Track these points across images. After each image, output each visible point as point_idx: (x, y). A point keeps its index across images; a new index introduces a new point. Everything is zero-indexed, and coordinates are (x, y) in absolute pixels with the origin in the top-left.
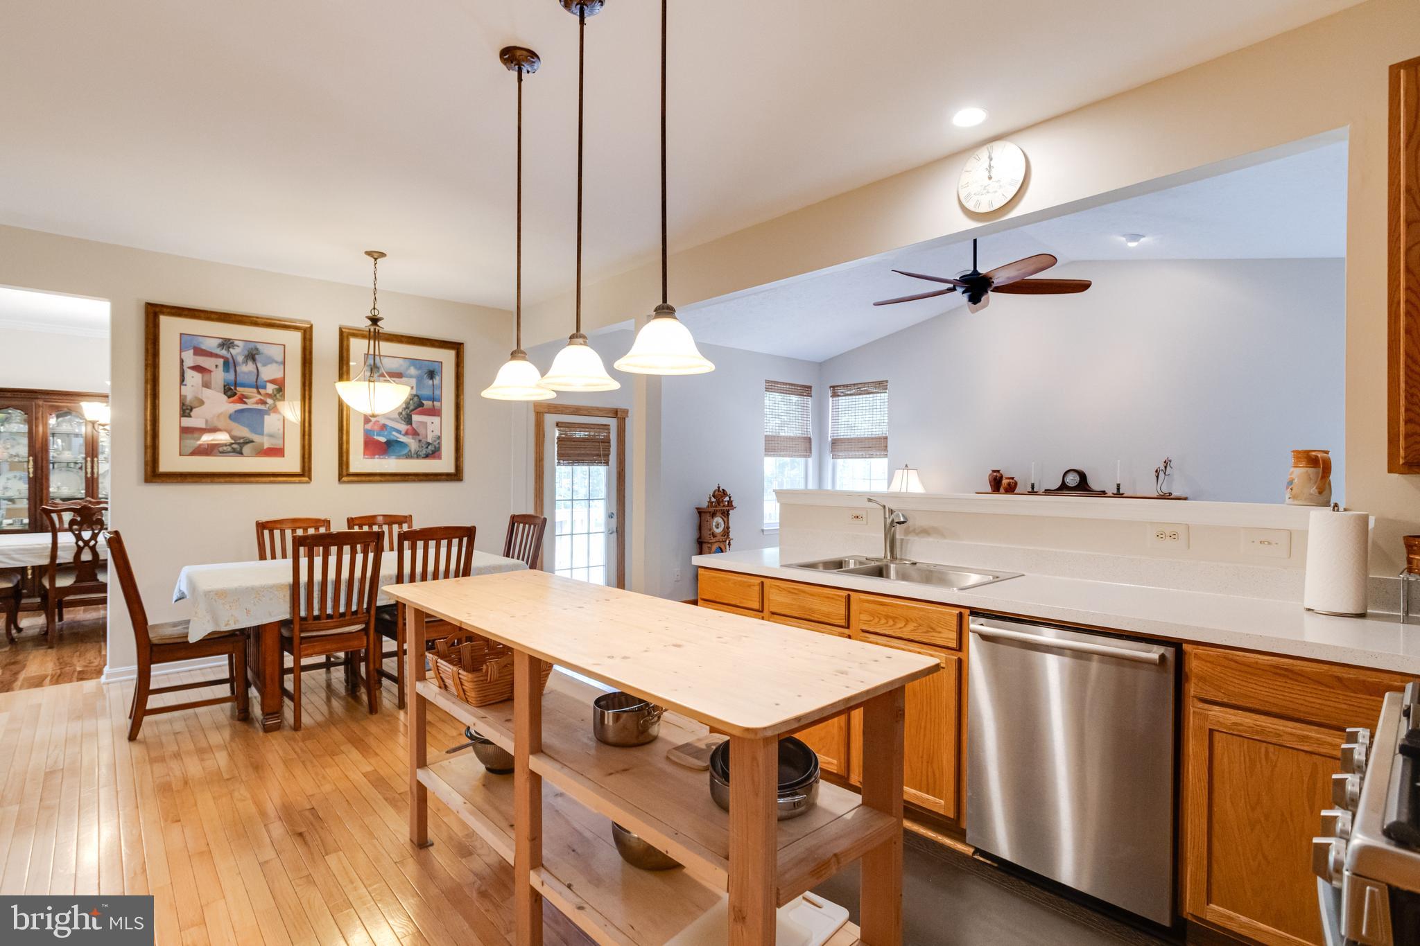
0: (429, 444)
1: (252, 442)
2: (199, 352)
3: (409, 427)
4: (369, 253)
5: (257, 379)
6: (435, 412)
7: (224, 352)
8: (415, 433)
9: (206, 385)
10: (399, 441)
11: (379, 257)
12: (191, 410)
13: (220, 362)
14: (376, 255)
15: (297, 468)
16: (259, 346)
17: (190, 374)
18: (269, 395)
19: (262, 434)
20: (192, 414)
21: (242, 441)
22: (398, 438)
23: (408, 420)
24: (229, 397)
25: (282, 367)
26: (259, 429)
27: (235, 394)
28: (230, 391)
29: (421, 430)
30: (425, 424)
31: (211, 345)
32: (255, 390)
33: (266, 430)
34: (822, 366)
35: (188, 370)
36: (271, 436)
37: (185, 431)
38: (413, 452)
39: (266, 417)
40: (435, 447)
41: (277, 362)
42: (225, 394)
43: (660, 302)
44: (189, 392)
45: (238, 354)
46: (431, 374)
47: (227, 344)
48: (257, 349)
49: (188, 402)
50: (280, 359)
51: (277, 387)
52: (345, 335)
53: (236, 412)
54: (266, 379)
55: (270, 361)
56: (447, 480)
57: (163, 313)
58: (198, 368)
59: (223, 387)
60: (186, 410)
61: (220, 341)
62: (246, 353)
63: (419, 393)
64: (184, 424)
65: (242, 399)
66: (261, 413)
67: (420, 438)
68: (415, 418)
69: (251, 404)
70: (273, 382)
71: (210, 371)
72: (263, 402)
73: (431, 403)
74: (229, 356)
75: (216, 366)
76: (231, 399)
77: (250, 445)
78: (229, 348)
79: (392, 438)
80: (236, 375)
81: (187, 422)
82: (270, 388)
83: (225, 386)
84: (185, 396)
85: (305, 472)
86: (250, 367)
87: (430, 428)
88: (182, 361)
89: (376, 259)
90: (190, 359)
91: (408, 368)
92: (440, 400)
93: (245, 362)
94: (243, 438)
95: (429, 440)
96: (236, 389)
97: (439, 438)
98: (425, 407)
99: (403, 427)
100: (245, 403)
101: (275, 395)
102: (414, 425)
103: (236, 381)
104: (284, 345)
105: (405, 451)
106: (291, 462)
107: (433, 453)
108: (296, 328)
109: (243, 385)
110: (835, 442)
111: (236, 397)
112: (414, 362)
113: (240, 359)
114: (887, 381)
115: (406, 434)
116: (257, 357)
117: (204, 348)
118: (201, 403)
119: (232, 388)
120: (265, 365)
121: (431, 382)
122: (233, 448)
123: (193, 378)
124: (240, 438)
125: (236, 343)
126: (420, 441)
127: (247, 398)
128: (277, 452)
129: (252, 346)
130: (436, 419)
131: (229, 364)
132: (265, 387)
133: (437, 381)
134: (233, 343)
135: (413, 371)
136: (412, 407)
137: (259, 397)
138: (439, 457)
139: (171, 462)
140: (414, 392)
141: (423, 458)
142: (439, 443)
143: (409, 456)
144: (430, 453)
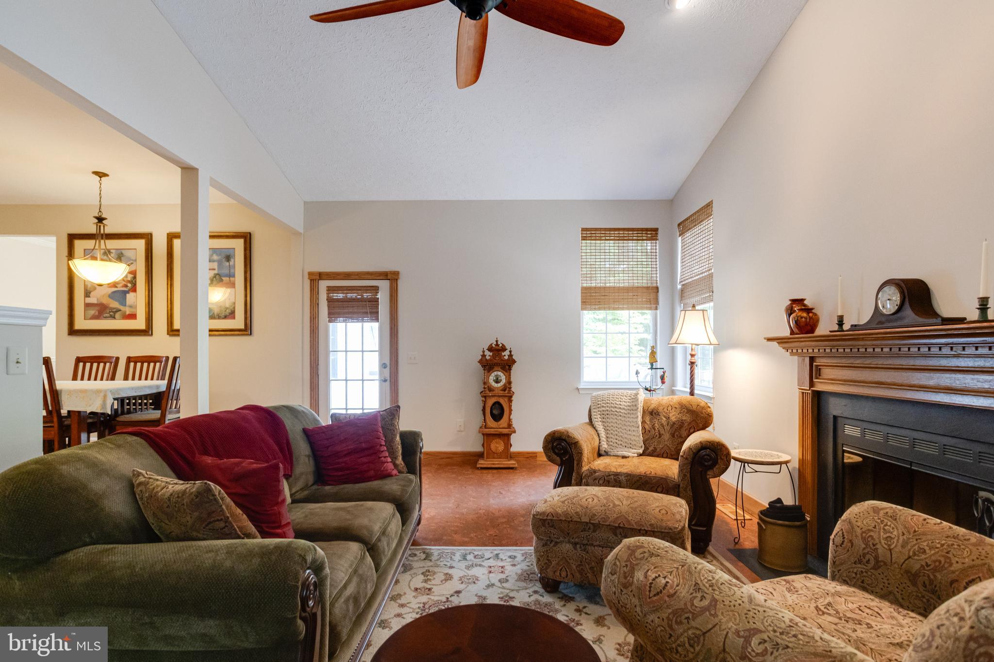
0: (228, 309)
1: (120, 310)
6: (231, 285)
7: (106, 257)
12: (90, 293)
15: (144, 327)
16: (124, 252)
18: (128, 281)
19: (125, 305)
20: (91, 296)
21: (115, 310)
25: (135, 263)
26: (123, 302)
33: (127, 303)
34: (672, 203)
36: (131, 307)
37: (88, 306)
38: (216, 314)
39: (127, 295)
40: (231, 311)
41: (133, 260)
46: (228, 258)
48: (122, 253)
49: (88, 289)
50: (134, 258)
51: (133, 276)
52: (170, 238)
53: (112, 292)
55: (129, 260)
56: (238, 335)
57: (76, 239)
60: (87, 294)
61: (104, 251)
62: (117, 256)
63: (220, 272)
64: (87, 302)
65: (115, 285)
66: (124, 293)
69: (119, 288)
70: (131, 273)
72: (125, 286)
73: (228, 278)
74: (108, 259)
77: (119, 312)
78: (108, 254)
81: (88, 300)
82: (129, 276)
84: (87, 286)
85: (147, 331)
87: (227, 296)
91: (212, 256)
92: (234, 276)
94: (116, 308)
95: (227, 305)
97: (233, 305)
98: (224, 282)
100: (116, 287)
101: (132, 281)
104: (136, 249)
105: (211, 315)
106: (140, 323)
107: (230, 316)
108: (143, 237)
111: (111, 284)
116: (122, 258)
118: (95, 288)
121: (228, 264)
122: (110, 315)
124: (114, 308)
125: (111, 251)
126: (221, 306)
127: (117, 284)
128: (133, 316)
129: (119, 252)
130: (232, 291)
132: (126, 277)
133: (232, 263)
135: (216, 257)
137: (123, 283)
138: (234, 318)
139: (81, 323)
140: (216, 272)
141: (223, 318)
142: (234, 308)
143: (213, 317)
144: (228, 314)
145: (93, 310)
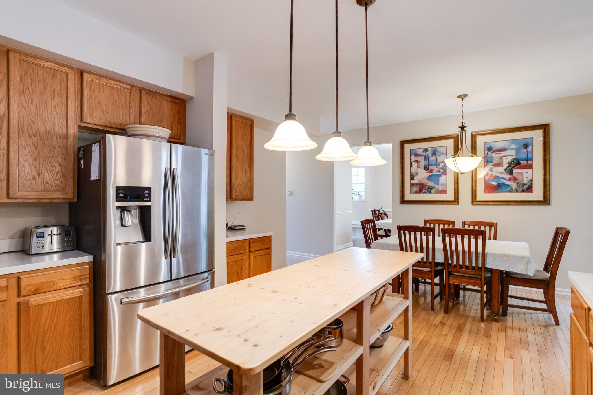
0: (524, 184)
1: (435, 188)
2: (417, 155)
3: (511, 176)
4: (459, 97)
5: (436, 162)
6: (530, 167)
7: (424, 154)
8: (515, 179)
9: (419, 167)
10: (505, 184)
11: (464, 97)
12: (414, 177)
13: (423, 157)
14: (462, 97)
15: (452, 198)
16: (437, 149)
17: (414, 163)
18: (441, 168)
19: (438, 184)
20: (414, 178)
21: (431, 188)
22: (504, 182)
23: (511, 172)
24: (426, 171)
25: (446, 155)
26: (437, 182)
27: (429, 169)
28: (427, 169)
29: (519, 178)
30: (522, 174)
31: (420, 152)
32: (436, 167)
33: (440, 183)
36: (442, 185)
37: (412, 185)
38: (514, 189)
39: (440, 177)
40: (529, 186)
41: (444, 154)
42: (425, 169)
43: (288, 112)
44: (413, 170)
45: (429, 153)
46: (526, 146)
47: (426, 150)
49: (413, 174)
50: (445, 152)
51: (444, 164)
52: (474, 135)
53: (429, 176)
54: (440, 161)
55: (441, 154)
56: (537, 205)
57: (405, 144)
58: (416, 161)
60: (412, 178)
61: (423, 149)
62: (432, 152)
63: (518, 157)
64: (412, 183)
65: (431, 171)
66: (438, 176)
67: (519, 181)
68: (515, 171)
69: (434, 173)
70: (442, 162)
71: (420, 162)
72: (439, 171)
74: (426, 155)
75: (422, 159)
76: (427, 171)
78: (426, 151)
79: (501, 182)
80: (429, 162)
81: (414, 182)
82: (442, 165)
83: (425, 167)
84: (412, 172)
85: (456, 201)
86: (434, 158)
87: (525, 175)
88: (411, 160)
89: (463, 99)
90: (414, 158)
91: (510, 145)
92: (532, 159)
93: (432, 156)
94: (432, 186)
95: (525, 182)
96: (429, 167)
97: (532, 181)
98: (521, 164)
99: (507, 176)
100: (432, 172)
101: (444, 168)
102: (514, 175)
103: (429, 164)
104: (447, 146)
105: (509, 189)
106: (450, 196)
107: (527, 190)
108: (451, 138)
109: (432, 165)
111: (429, 170)
112: (514, 141)
113: (430, 155)
115: (510, 180)
116: (436, 153)
117: (418, 153)
118: (417, 174)
119: (428, 167)
120: (439, 156)
121: (525, 150)
122: (428, 191)
123: (415, 165)
124: (430, 186)
125: (429, 149)
126: (518, 183)
127: (433, 170)
128: (444, 191)
129: (434, 149)
130: (530, 171)
131: (426, 158)
132: (439, 165)
133: (529, 149)
134: (427, 149)
135: (513, 146)
136: (512, 166)
137: (437, 169)
138: (532, 191)
139: (408, 196)
140: (514, 157)
141: (521, 192)
142: (532, 184)
143: (511, 191)
144: (526, 189)
145: (416, 188)
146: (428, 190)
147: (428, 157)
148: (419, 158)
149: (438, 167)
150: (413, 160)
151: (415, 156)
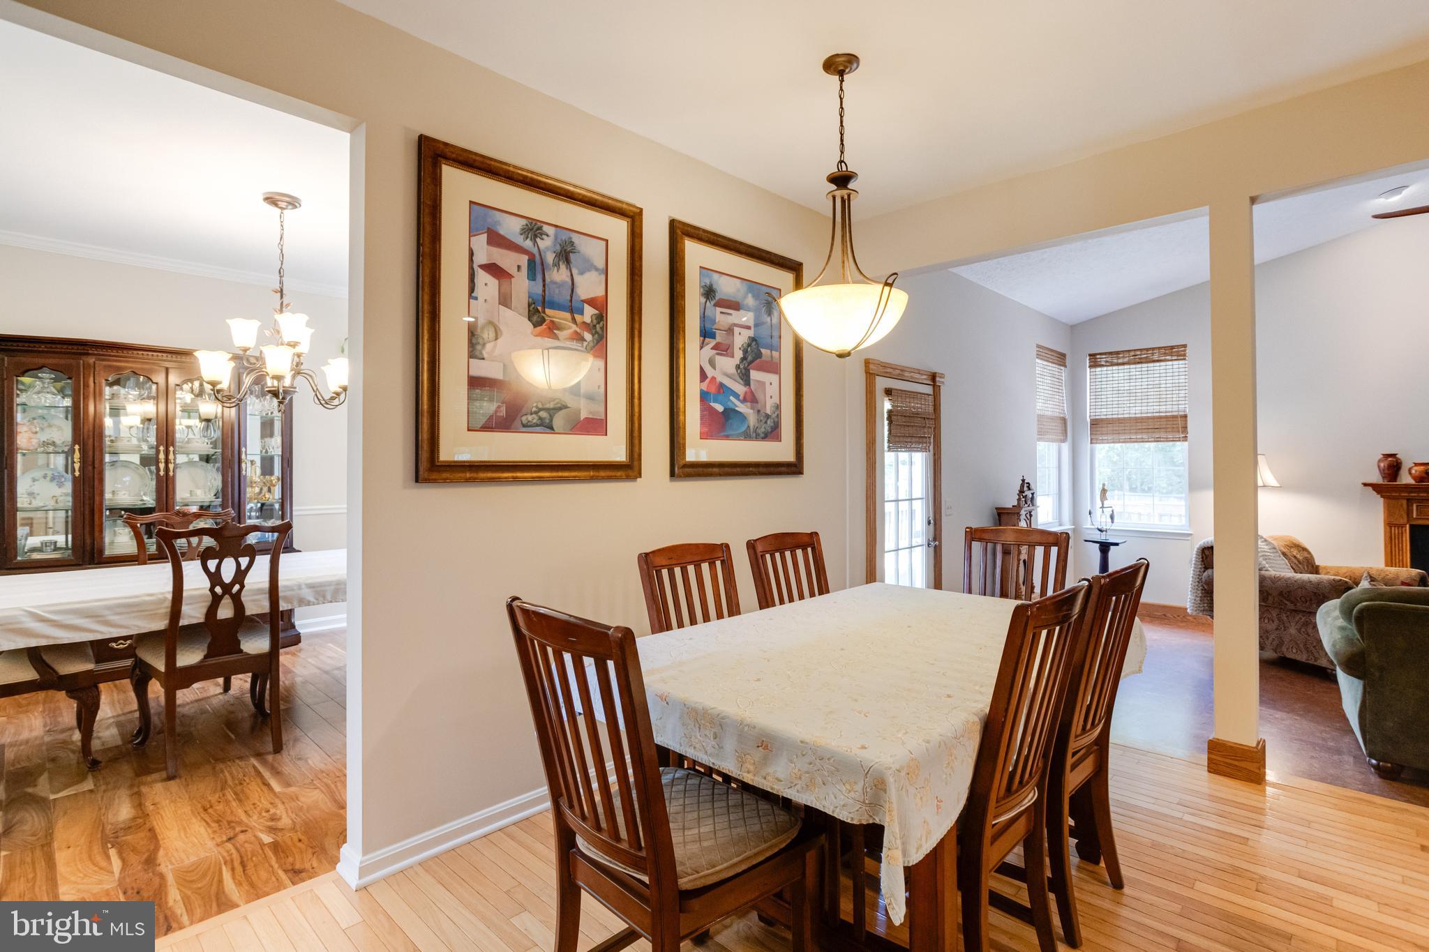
0: (768, 417)
1: (567, 407)
2: (496, 239)
3: (746, 388)
5: (571, 297)
6: (774, 368)
7: (528, 244)
8: (751, 399)
9: (505, 300)
10: (737, 411)
12: (484, 345)
13: (524, 260)
15: (624, 455)
16: (576, 239)
17: (482, 277)
18: (586, 326)
20: (484, 353)
21: (553, 405)
22: (736, 406)
23: (746, 377)
24: (535, 326)
25: (603, 277)
27: (544, 320)
28: (536, 314)
29: (759, 396)
30: (763, 386)
31: (511, 228)
32: (568, 315)
34: (1075, 330)
35: (480, 270)
36: (591, 397)
38: (751, 428)
40: (774, 422)
41: (597, 269)
42: (529, 319)
44: (480, 312)
45: (547, 248)
46: (769, 307)
47: (534, 229)
48: (572, 243)
49: (479, 331)
50: (601, 264)
51: (597, 312)
52: (676, 229)
54: (583, 297)
55: (588, 266)
56: (787, 474)
57: (447, 161)
58: (493, 270)
59: (527, 305)
60: (476, 346)
61: (524, 222)
62: (558, 248)
63: (757, 335)
64: (474, 373)
65: (552, 331)
67: (759, 406)
68: (755, 375)
69: (563, 340)
70: (591, 302)
71: (510, 276)
72: (579, 338)
73: (769, 351)
74: (535, 251)
75: (519, 267)
76: (539, 329)
77: (563, 411)
78: (536, 236)
79: (730, 405)
80: (544, 286)
81: (481, 369)
82: (589, 312)
83: (529, 306)
84: (476, 322)
85: (634, 461)
86: (563, 274)
87: (769, 391)
88: (471, 254)
90: (483, 250)
91: (746, 296)
92: (778, 348)
93: (556, 265)
94: (554, 400)
95: (769, 411)
96: (544, 312)
97: (779, 407)
98: (763, 358)
99: (740, 389)
100: (556, 337)
101: (595, 326)
102: (753, 386)
103: (544, 297)
104: (607, 241)
105: (745, 427)
106: (615, 445)
107: (772, 432)
108: (621, 213)
109: (554, 306)
110: (1095, 423)
111: (544, 326)
112: (752, 285)
113: (550, 258)
114: (1185, 346)
115: (744, 401)
116: (572, 257)
117: (502, 232)
118: (497, 333)
119: (540, 308)
120: (581, 273)
121: (769, 319)
122: (540, 418)
123: (487, 287)
124: (550, 400)
125: (546, 228)
126: (759, 411)
127: (558, 329)
128: (598, 426)
129: (564, 236)
130: (773, 378)
131: (536, 267)
132: (581, 312)
133: (775, 318)
134: (540, 228)
135: (750, 300)
136: (750, 358)
137: (574, 327)
138: (779, 437)
139: (456, 443)
140: (752, 334)
141: (762, 438)
142: (779, 416)
143: (747, 436)
144: (770, 430)
145: (491, 400)
146: (543, 414)
147: (542, 264)
148: (508, 260)
149: (577, 317)
150: (481, 258)
151: (490, 242)
